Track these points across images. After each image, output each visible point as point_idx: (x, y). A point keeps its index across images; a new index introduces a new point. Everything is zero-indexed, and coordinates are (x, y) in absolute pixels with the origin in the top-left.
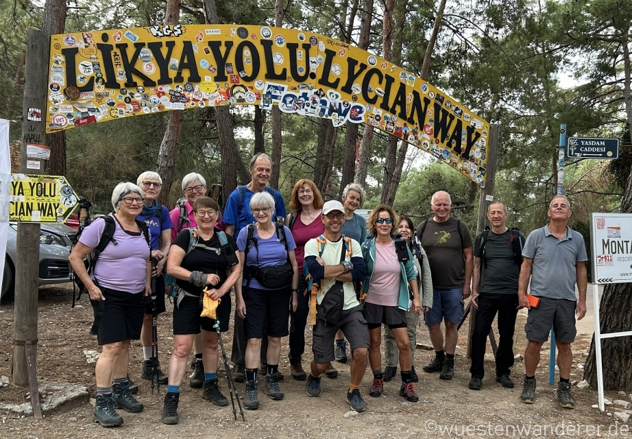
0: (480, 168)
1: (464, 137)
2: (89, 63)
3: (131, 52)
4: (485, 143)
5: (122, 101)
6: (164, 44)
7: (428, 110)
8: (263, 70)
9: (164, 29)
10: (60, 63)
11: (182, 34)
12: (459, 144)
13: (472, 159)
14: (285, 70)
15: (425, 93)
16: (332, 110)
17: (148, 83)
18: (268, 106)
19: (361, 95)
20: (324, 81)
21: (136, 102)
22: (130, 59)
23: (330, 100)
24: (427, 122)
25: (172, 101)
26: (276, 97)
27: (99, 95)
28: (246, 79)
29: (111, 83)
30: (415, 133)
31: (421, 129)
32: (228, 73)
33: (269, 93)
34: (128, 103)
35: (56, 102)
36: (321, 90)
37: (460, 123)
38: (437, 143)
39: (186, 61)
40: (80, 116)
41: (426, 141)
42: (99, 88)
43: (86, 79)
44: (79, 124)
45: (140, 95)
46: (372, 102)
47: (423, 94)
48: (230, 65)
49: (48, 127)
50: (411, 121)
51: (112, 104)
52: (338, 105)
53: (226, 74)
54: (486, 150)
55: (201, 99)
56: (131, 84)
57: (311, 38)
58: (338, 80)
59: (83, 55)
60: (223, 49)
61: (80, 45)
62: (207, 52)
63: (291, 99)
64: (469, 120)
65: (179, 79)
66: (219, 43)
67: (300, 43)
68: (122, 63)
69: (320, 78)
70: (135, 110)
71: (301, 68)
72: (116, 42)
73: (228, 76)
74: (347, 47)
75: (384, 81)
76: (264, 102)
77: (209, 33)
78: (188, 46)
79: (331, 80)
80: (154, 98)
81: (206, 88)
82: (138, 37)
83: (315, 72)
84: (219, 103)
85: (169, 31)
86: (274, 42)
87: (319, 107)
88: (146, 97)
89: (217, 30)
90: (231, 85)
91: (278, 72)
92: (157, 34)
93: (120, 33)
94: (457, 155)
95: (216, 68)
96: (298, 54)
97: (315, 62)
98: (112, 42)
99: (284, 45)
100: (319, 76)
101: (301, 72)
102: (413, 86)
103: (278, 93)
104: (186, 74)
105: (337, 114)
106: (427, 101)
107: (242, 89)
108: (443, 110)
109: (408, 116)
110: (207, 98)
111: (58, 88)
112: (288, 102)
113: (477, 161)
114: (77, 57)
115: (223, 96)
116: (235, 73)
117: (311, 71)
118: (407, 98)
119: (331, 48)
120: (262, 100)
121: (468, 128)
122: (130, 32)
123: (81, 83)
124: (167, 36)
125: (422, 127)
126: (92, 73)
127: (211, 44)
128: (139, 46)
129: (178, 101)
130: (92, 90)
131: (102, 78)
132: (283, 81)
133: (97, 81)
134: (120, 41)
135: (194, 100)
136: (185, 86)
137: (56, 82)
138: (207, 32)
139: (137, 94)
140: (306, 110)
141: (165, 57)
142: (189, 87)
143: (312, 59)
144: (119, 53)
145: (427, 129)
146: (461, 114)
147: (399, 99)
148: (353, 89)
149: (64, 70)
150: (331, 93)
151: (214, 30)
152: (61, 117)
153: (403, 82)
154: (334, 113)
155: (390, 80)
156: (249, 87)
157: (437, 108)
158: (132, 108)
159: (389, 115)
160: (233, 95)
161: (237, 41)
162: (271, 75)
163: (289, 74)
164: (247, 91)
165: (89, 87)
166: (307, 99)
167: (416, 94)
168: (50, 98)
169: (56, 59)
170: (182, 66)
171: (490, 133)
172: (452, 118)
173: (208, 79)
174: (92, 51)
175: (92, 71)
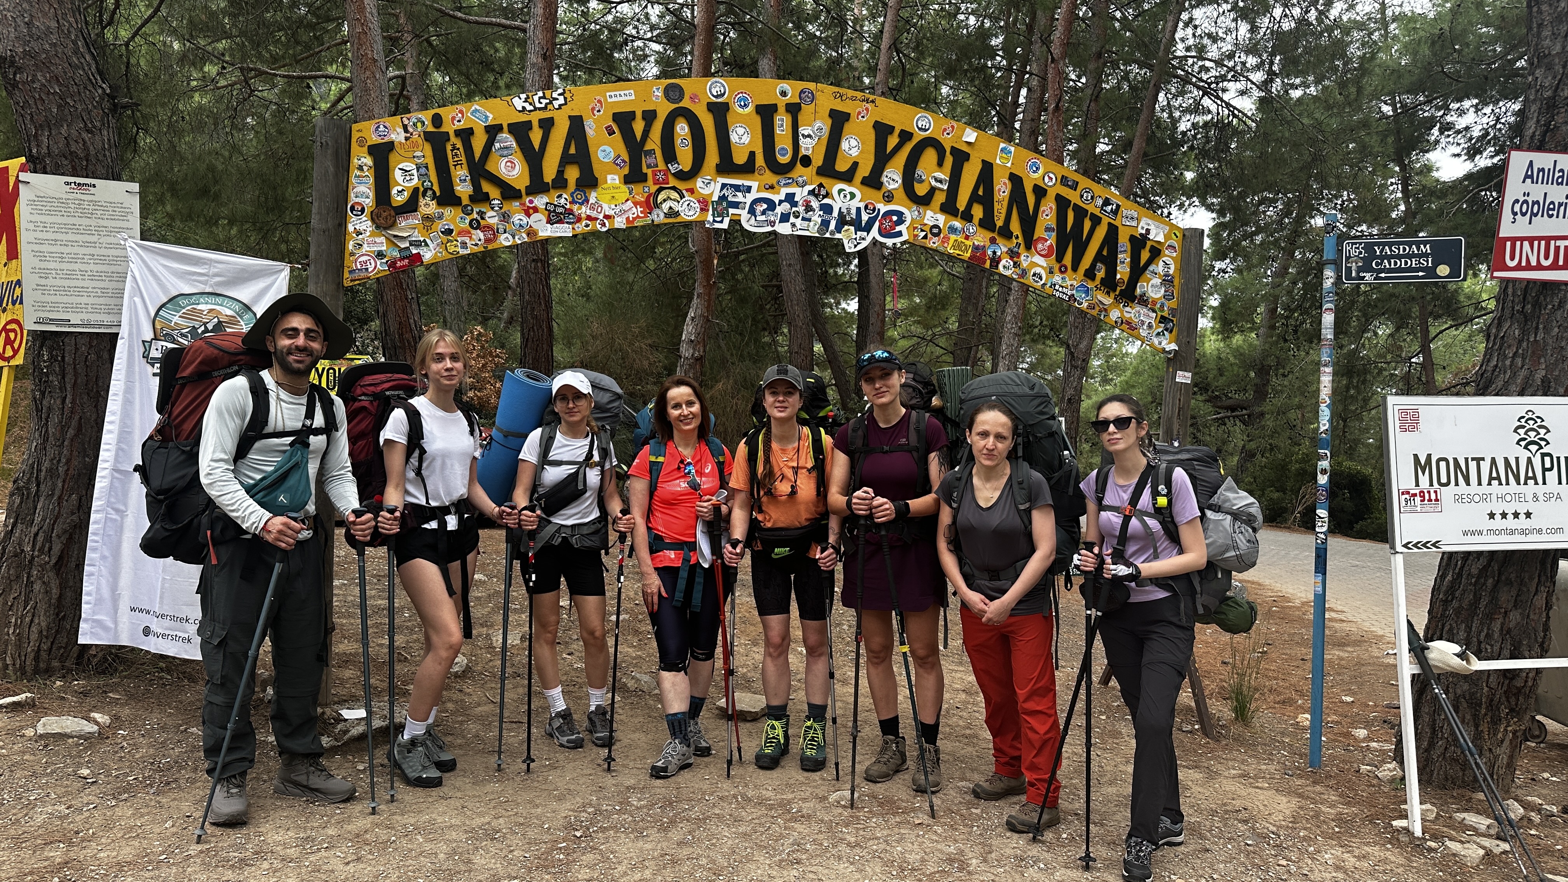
0: (1162, 317)
1: (1124, 258)
2: (410, 166)
3: (479, 143)
4: (1172, 267)
5: (465, 225)
6: (535, 124)
7: (1042, 209)
8: (712, 157)
9: (536, 98)
10: (365, 168)
11: (566, 104)
12: (1112, 271)
13: (1143, 301)
14: (752, 154)
15: (1036, 175)
16: (842, 221)
17: (509, 193)
18: (721, 222)
19: (902, 190)
20: (828, 170)
21: (489, 227)
22: (478, 153)
23: (838, 204)
24: (1039, 232)
25: (549, 221)
26: (736, 205)
27: (427, 218)
28: (682, 176)
29: (448, 198)
30: (1013, 254)
31: (1028, 248)
32: (649, 167)
33: (723, 198)
34: (476, 229)
35: (359, 233)
36: (821, 186)
37: (1113, 230)
38: (1061, 272)
39: (572, 151)
40: (396, 254)
41: (1038, 270)
42: (428, 206)
43: (406, 193)
44: (395, 268)
45: (494, 214)
46: (924, 201)
47: (1031, 178)
48: (651, 152)
49: (346, 275)
50: (1006, 233)
51: (449, 232)
52: (853, 211)
53: (645, 170)
54: (1176, 282)
55: (601, 216)
56: (480, 197)
57: (802, 92)
58: (855, 165)
59: (402, 152)
60: (638, 127)
61: (398, 136)
62: (611, 132)
63: (765, 206)
64: (1134, 224)
65: (560, 182)
66: (632, 115)
67: (782, 102)
68: (464, 161)
69: (820, 163)
70: (488, 241)
71: (783, 149)
72: (455, 127)
73: (649, 172)
74: (873, 102)
75: (949, 160)
76: (713, 215)
77: (614, 99)
78: (577, 124)
79: (842, 166)
80: (518, 218)
81: (609, 197)
82: (491, 116)
83: (809, 153)
84: (633, 222)
85: (544, 101)
86: (731, 104)
87: (817, 218)
88: (505, 217)
89: (627, 92)
90: (654, 189)
91: (740, 158)
92: (524, 108)
93: (461, 112)
94: (1108, 293)
95: (627, 160)
96: (777, 122)
97: (809, 136)
98: (449, 127)
99: (750, 109)
100: (818, 160)
101: (784, 155)
102: (1009, 165)
103: (740, 197)
104: (572, 174)
105: (852, 228)
106: (1040, 192)
107: (675, 195)
108: (1077, 208)
109: (999, 223)
110: (612, 213)
111: (363, 211)
112: (758, 212)
113: (1154, 303)
114: (393, 158)
115: (640, 209)
116: (661, 166)
117: (803, 152)
118: (996, 188)
119: (840, 107)
120: (711, 212)
121: (1132, 238)
122: (478, 108)
123: (398, 199)
124: (540, 109)
125: (1030, 243)
126: (415, 182)
127: (617, 117)
128: (493, 131)
129: (560, 222)
130: (416, 211)
131: (431, 189)
132: (750, 176)
133: (424, 195)
134: (462, 125)
135: (589, 218)
136: (572, 195)
137: (357, 200)
138: (611, 97)
139: (491, 213)
140: (793, 225)
141: (537, 147)
142: (579, 197)
143: (804, 130)
144: (459, 145)
145: (1040, 246)
146: (1115, 212)
147: (981, 192)
148: (884, 179)
149: (372, 180)
150: (840, 191)
151: (622, 93)
152: (368, 258)
153: (988, 158)
154: (846, 227)
155: (961, 157)
156: (687, 190)
157: (1062, 203)
158: (482, 237)
159: (957, 224)
160: (658, 206)
161: (664, 109)
162: (726, 166)
163: (760, 161)
164: (682, 196)
165: (411, 206)
166: (794, 204)
167: (1016, 180)
168: (351, 228)
169: (360, 163)
170: (566, 160)
171: (1183, 246)
172: (1096, 221)
173: (613, 179)
174: (415, 145)
175: (416, 178)
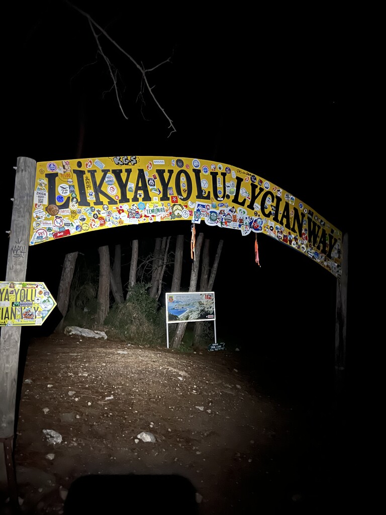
0: (338, 265)
1: (328, 242)
2: (66, 186)
3: (99, 176)
4: (340, 246)
5: (91, 217)
6: (124, 171)
7: (304, 222)
8: (195, 192)
9: (124, 159)
10: (43, 185)
11: (136, 163)
12: (324, 247)
13: (333, 259)
14: (209, 193)
17: (112, 202)
18: (198, 220)
19: (260, 211)
20: (236, 201)
21: (102, 218)
22: (98, 182)
23: (239, 215)
24: (303, 231)
25: (129, 217)
27: (73, 212)
29: (84, 202)
30: (296, 239)
31: (300, 237)
32: (170, 194)
33: (198, 210)
34: (96, 218)
35: (39, 218)
36: (233, 207)
37: (324, 231)
38: (310, 247)
39: (140, 185)
40: (57, 230)
41: (303, 246)
43: (63, 199)
44: (57, 237)
45: (105, 212)
46: (268, 216)
47: (300, 210)
48: (171, 188)
50: (293, 230)
51: (83, 219)
52: (245, 219)
53: (168, 196)
54: (341, 252)
55: (150, 216)
57: (226, 168)
58: (245, 200)
59: (62, 178)
60: (166, 175)
61: (60, 171)
62: (156, 178)
65: (135, 199)
66: (164, 171)
68: (92, 185)
70: (101, 225)
71: (219, 191)
72: (88, 169)
73: (170, 197)
74: (250, 175)
75: (275, 200)
76: (195, 217)
77: (156, 163)
78: (141, 173)
79: (240, 200)
80: (115, 214)
82: (104, 165)
83: (229, 194)
84: (163, 219)
85: (127, 161)
86: (201, 171)
88: (109, 214)
89: (162, 161)
90: (172, 204)
91: (205, 193)
92: (118, 163)
93: (90, 162)
95: (162, 191)
96: (218, 180)
97: (229, 187)
98: (85, 168)
99: (209, 173)
100: (232, 197)
101: (220, 194)
102: (293, 204)
104: (141, 195)
105: (244, 226)
106: (303, 215)
107: (180, 208)
108: (314, 222)
109: (292, 227)
113: (336, 260)
114: (57, 180)
115: (166, 213)
116: (175, 194)
118: (290, 213)
119: (239, 176)
121: (329, 235)
122: (98, 161)
124: (126, 164)
125: (301, 235)
126: (68, 194)
127: (158, 171)
128: (105, 172)
129: (133, 217)
130: (67, 207)
131: (76, 198)
132: (208, 201)
133: (72, 200)
134: (90, 168)
135: (145, 216)
136: (139, 205)
139: (103, 211)
141: (124, 181)
142: (142, 206)
143: (227, 184)
144: (90, 178)
145: (304, 236)
146: (324, 225)
147: (285, 214)
148: (254, 206)
149: (47, 191)
150: (240, 210)
151: (160, 161)
152: (43, 231)
153: (287, 201)
155: (279, 200)
156: (185, 206)
157: (309, 220)
158: (99, 223)
159: (279, 226)
161: (176, 170)
162: (200, 196)
163: (212, 195)
164: (183, 209)
165: (66, 205)
167: (296, 210)
168: (34, 215)
169: (40, 182)
170: (138, 188)
172: (319, 228)
173: (156, 199)
174: (68, 175)
175: (68, 192)
